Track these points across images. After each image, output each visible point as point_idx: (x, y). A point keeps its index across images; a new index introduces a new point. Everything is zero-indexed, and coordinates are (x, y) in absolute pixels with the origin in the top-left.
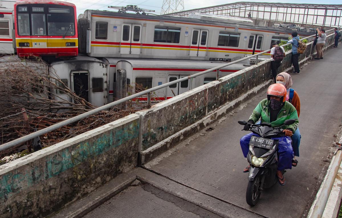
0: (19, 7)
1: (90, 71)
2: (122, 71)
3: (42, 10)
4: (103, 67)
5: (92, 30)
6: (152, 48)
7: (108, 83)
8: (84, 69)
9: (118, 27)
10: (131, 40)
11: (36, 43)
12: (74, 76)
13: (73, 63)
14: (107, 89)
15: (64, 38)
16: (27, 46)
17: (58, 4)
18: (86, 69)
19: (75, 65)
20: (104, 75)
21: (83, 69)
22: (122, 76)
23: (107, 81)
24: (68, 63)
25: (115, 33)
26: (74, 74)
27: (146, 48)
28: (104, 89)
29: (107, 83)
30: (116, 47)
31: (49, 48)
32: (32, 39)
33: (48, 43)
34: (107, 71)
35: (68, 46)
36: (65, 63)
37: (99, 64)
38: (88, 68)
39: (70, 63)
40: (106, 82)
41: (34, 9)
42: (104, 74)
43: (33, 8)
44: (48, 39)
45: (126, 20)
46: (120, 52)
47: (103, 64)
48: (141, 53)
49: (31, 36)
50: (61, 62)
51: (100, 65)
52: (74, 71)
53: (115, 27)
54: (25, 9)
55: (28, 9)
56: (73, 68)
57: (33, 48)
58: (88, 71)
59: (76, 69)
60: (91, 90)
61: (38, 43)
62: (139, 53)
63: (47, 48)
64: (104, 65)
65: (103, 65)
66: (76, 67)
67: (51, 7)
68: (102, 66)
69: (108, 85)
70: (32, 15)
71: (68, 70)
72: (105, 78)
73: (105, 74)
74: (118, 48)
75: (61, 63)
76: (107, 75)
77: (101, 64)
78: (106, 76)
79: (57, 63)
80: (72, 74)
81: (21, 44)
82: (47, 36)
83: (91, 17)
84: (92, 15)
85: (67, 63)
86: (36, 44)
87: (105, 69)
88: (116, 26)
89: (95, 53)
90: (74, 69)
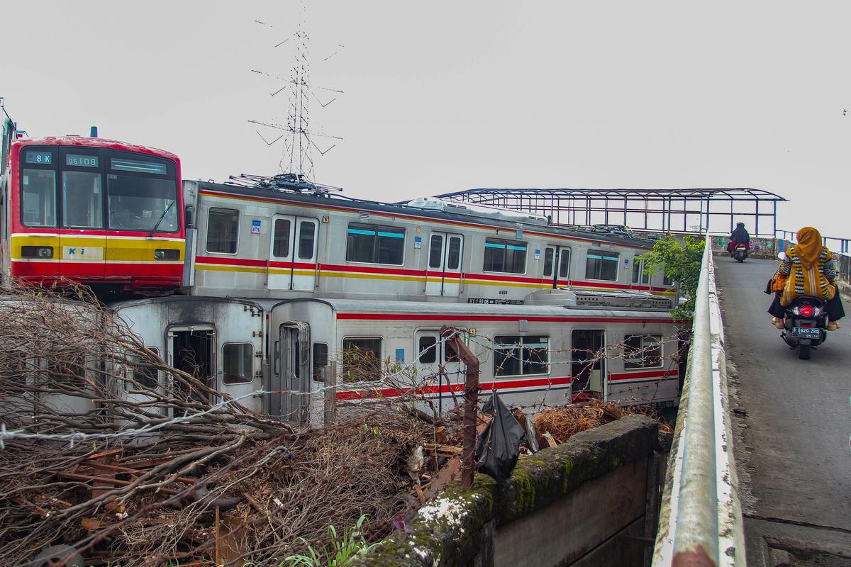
0: (28, 153)
1: (219, 324)
2: (301, 326)
3: (93, 162)
4: (253, 315)
5: (200, 229)
6: (341, 276)
7: (265, 358)
8: (204, 320)
9: (264, 224)
10: (293, 255)
11: (73, 248)
12: (175, 338)
13: (175, 305)
14: (261, 372)
15: (151, 236)
16: (45, 256)
17: (137, 149)
18: (208, 320)
19: (181, 310)
20: (254, 336)
21: (200, 320)
22: (301, 338)
23: (261, 352)
24: (161, 303)
25: (256, 238)
26: (175, 333)
27: (328, 275)
28: (254, 374)
29: (261, 356)
30: (257, 271)
31: (108, 262)
32: (62, 236)
33: (106, 250)
34: (262, 325)
35: (160, 258)
36: (153, 305)
37: (241, 307)
38: (215, 317)
39: (167, 303)
40: (259, 355)
41: (72, 160)
42: (254, 332)
43: (68, 156)
44: (108, 237)
45: (284, 207)
46: (266, 284)
47: (251, 306)
48: (317, 286)
49: (60, 229)
50: (143, 301)
51: (245, 310)
52: (176, 325)
53: (257, 223)
54: (43, 159)
55: (53, 159)
56: (175, 316)
57: (61, 261)
58: (213, 324)
59: (181, 321)
60: (221, 378)
61: (79, 248)
62: (310, 287)
63: (103, 262)
64: (255, 310)
65: (251, 310)
66: (181, 315)
67: (117, 157)
68: (249, 313)
69: (264, 362)
70: (65, 174)
71: (162, 324)
72: (257, 344)
73: (257, 333)
74: (262, 276)
75: (142, 304)
76: (261, 335)
77: (248, 307)
78: (260, 338)
79: (131, 303)
80: (171, 334)
81: (28, 251)
82: (106, 231)
83: (199, 196)
84: (200, 192)
85: (159, 304)
86: (72, 251)
87: (257, 319)
88: (259, 219)
89: (205, 286)
90: (177, 321)
